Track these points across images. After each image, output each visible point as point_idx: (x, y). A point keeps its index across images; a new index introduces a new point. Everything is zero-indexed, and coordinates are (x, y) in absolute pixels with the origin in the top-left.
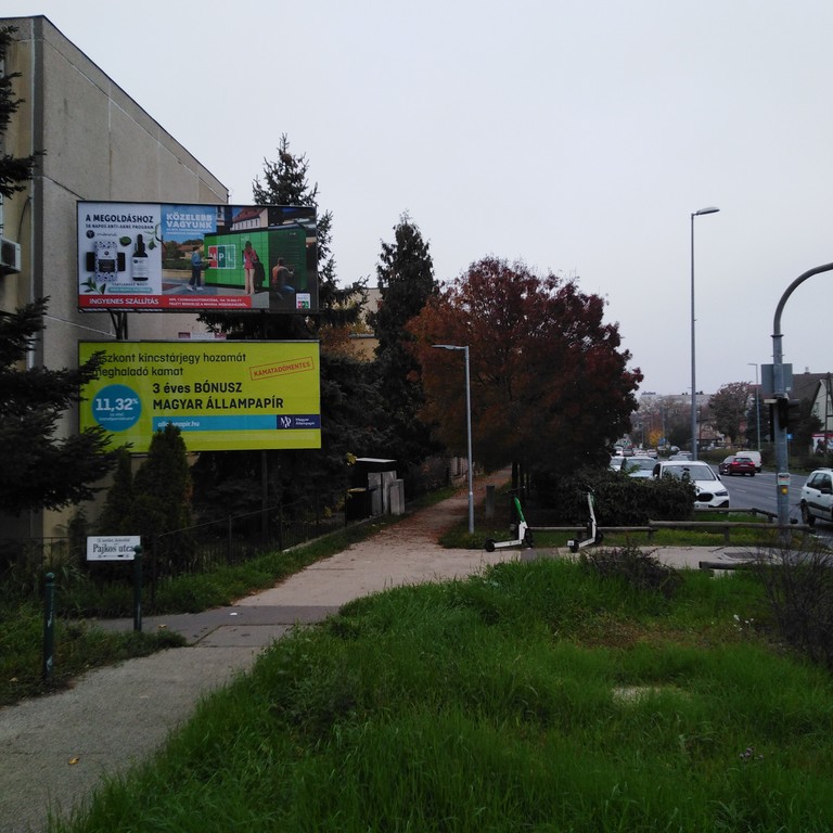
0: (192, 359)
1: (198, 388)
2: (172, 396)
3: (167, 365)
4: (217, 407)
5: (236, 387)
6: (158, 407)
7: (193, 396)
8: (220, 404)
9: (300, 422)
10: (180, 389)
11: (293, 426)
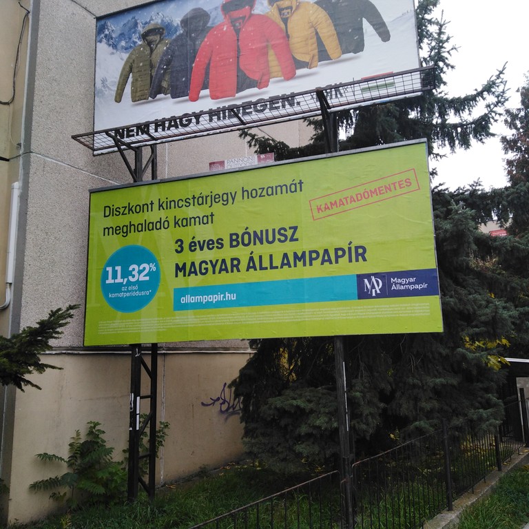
0: (226, 198)
1: (235, 240)
2: (199, 256)
3: (193, 211)
4: (261, 268)
5: (289, 233)
6: (181, 274)
7: (228, 253)
8: (266, 263)
9: (398, 284)
10: (210, 244)
11: (387, 293)
